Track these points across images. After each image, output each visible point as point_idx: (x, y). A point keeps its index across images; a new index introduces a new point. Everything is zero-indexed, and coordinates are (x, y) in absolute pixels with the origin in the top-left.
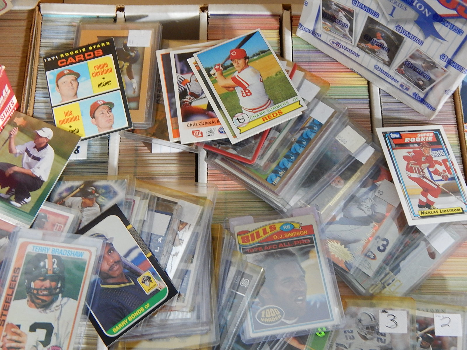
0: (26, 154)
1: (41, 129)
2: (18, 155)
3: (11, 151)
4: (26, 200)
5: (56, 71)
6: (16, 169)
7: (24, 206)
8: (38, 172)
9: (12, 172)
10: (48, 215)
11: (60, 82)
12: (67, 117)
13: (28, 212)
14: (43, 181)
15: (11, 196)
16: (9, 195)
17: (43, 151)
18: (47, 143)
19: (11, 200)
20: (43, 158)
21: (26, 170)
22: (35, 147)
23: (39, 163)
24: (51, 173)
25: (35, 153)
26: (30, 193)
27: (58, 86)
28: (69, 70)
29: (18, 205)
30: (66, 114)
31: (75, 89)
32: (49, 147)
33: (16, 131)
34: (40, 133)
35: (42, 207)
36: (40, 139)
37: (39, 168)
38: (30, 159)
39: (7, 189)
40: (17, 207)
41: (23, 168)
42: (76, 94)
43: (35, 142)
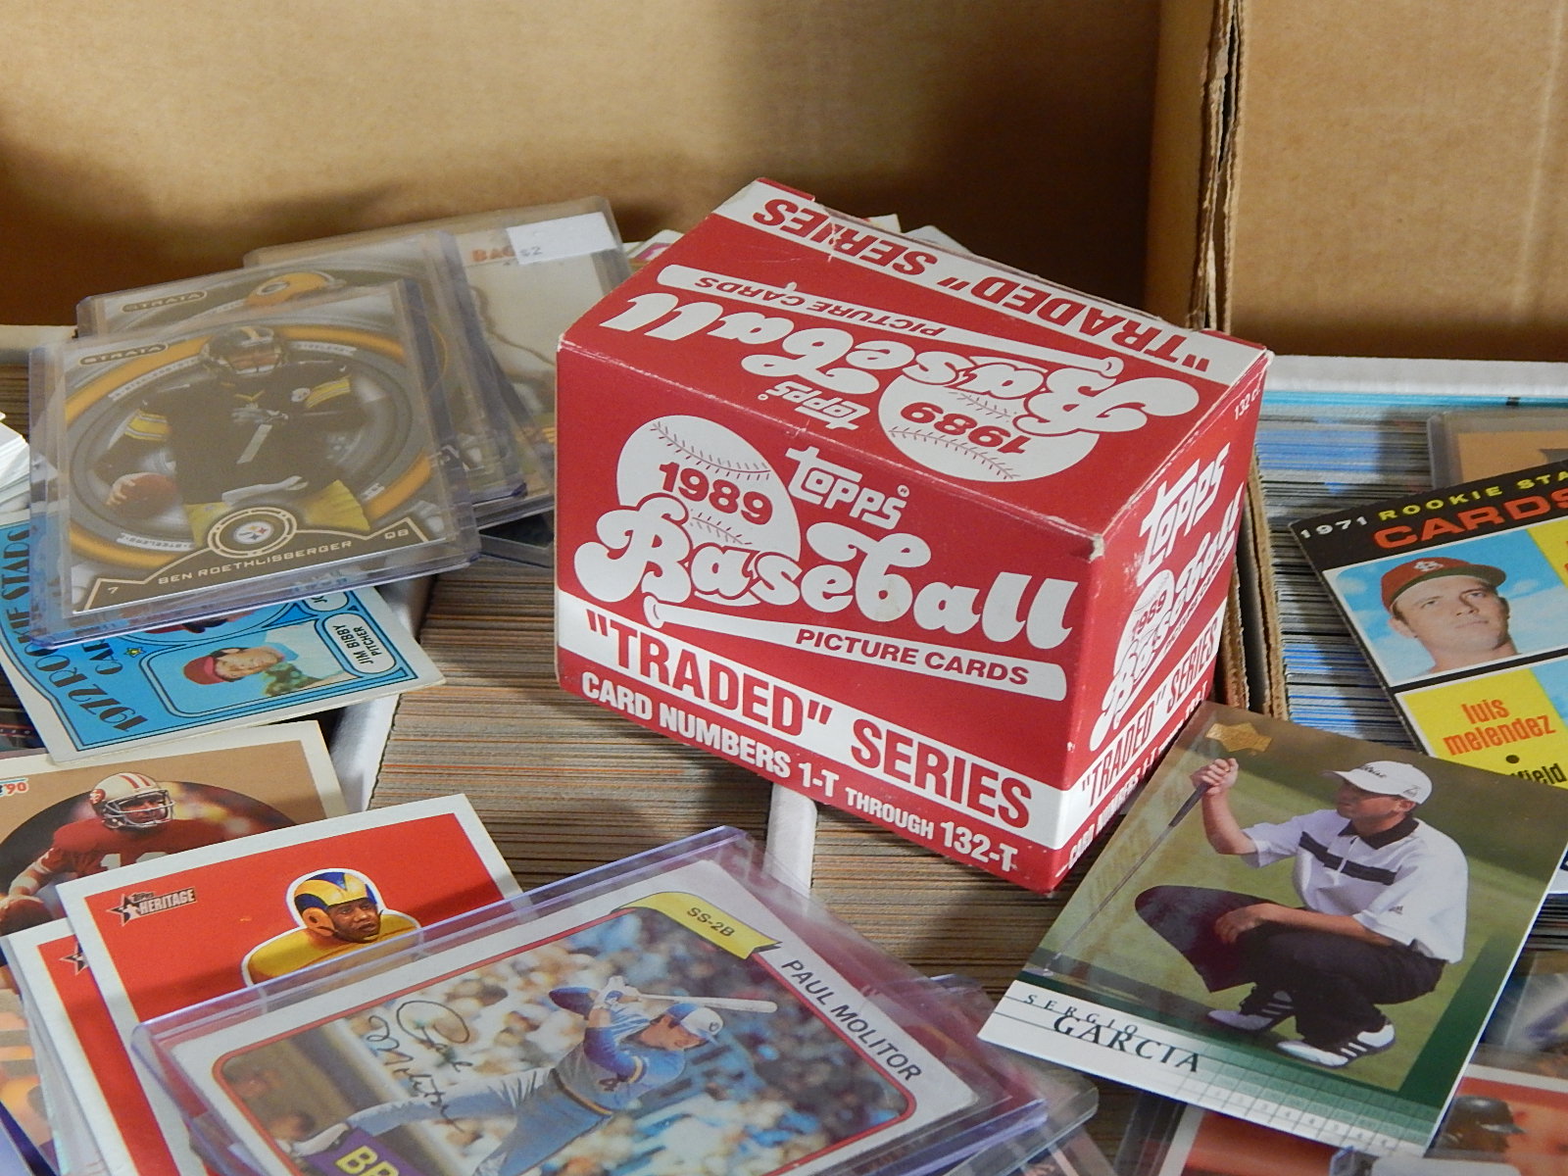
0: (1307, 857)
1: (1360, 765)
2: (1262, 862)
3: (1224, 847)
4: (1364, 1037)
5: (1376, 567)
6: (1270, 913)
7: (1363, 1061)
8: (1397, 929)
9: (1252, 925)
10: (1514, 1107)
11: (1404, 601)
12: (1483, 726)
13: (1396, 1088)
14: (1438, 964)
15: (1277, 1021)
16: (1265, 1015)
17: (1399, 846)
18: (1408, 816)
19: (1284, 1039)
20: (1404, 872)
21: (1327, 916)
22: (1349, 831)
23: (1390, 894)
24: (1470, 931)
25: (1358, 852)
26: (1383, 1008)
27: (1398, 615)
28: (1437, 560)
29: (1328, 1058)
30: (1473, 712)
31: (1496, 623)
32: (1423, 830)
33: (1227, 775)
34: (1357, 777)
35: (1467, 1070)
36: (1368, 803)
37: (1399, 910)
38: (1337, 877)
39: (1244, 991)
40: (1319, 1064)
41: (1305, 908)
42: (1504, 639)
43: (1341, 813)
